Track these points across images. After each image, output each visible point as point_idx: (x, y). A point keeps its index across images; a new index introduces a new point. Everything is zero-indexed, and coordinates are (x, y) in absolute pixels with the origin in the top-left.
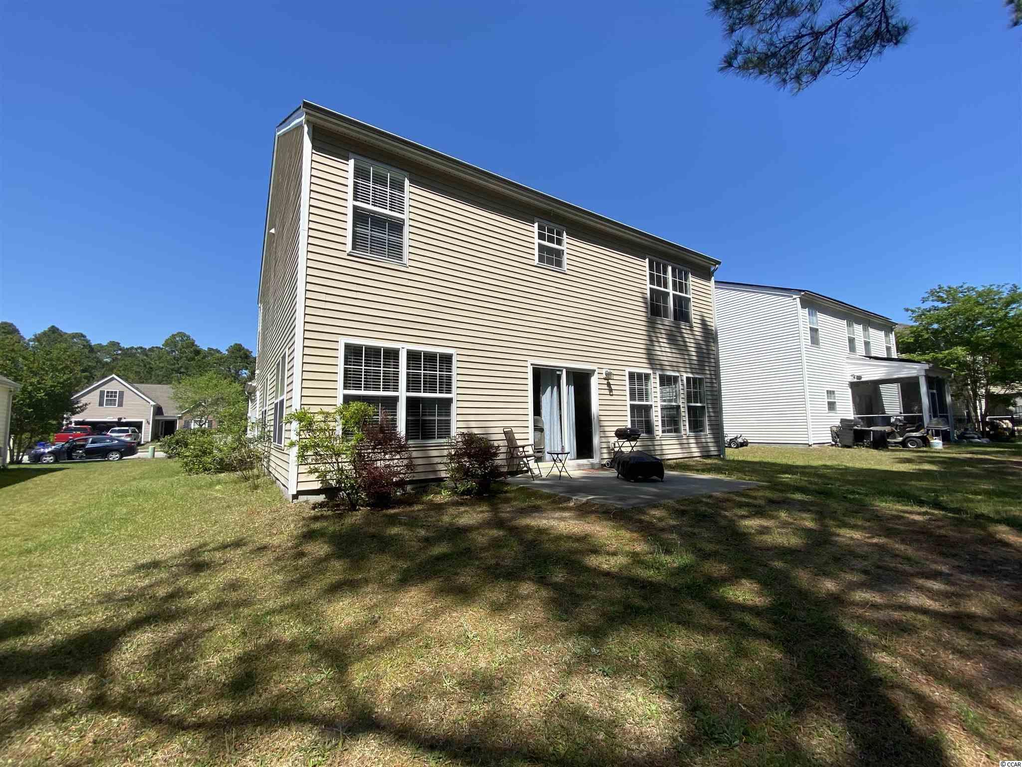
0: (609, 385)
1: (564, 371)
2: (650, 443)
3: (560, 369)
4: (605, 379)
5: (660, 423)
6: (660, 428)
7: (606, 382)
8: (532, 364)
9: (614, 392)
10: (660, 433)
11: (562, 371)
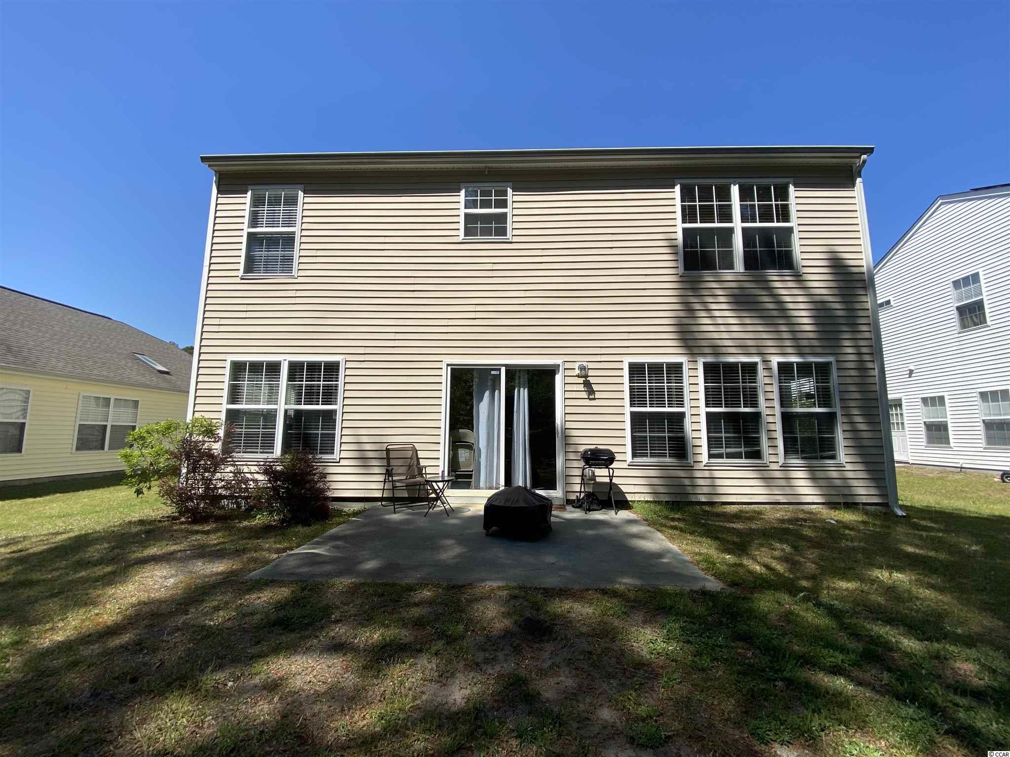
0: (587, 384)
1: (503, 370)
2: (681, 474)
3: (497, 368)
4: (578, 376)
5: (704, 442)
6: (704, 450)
7: (581, 380)
8: (448, 365)
9: (597, 395)
10: (704, 458)
11: (500, 370)
